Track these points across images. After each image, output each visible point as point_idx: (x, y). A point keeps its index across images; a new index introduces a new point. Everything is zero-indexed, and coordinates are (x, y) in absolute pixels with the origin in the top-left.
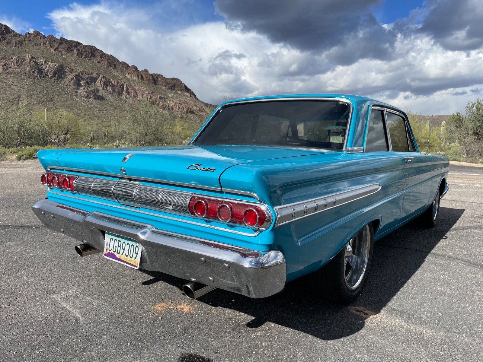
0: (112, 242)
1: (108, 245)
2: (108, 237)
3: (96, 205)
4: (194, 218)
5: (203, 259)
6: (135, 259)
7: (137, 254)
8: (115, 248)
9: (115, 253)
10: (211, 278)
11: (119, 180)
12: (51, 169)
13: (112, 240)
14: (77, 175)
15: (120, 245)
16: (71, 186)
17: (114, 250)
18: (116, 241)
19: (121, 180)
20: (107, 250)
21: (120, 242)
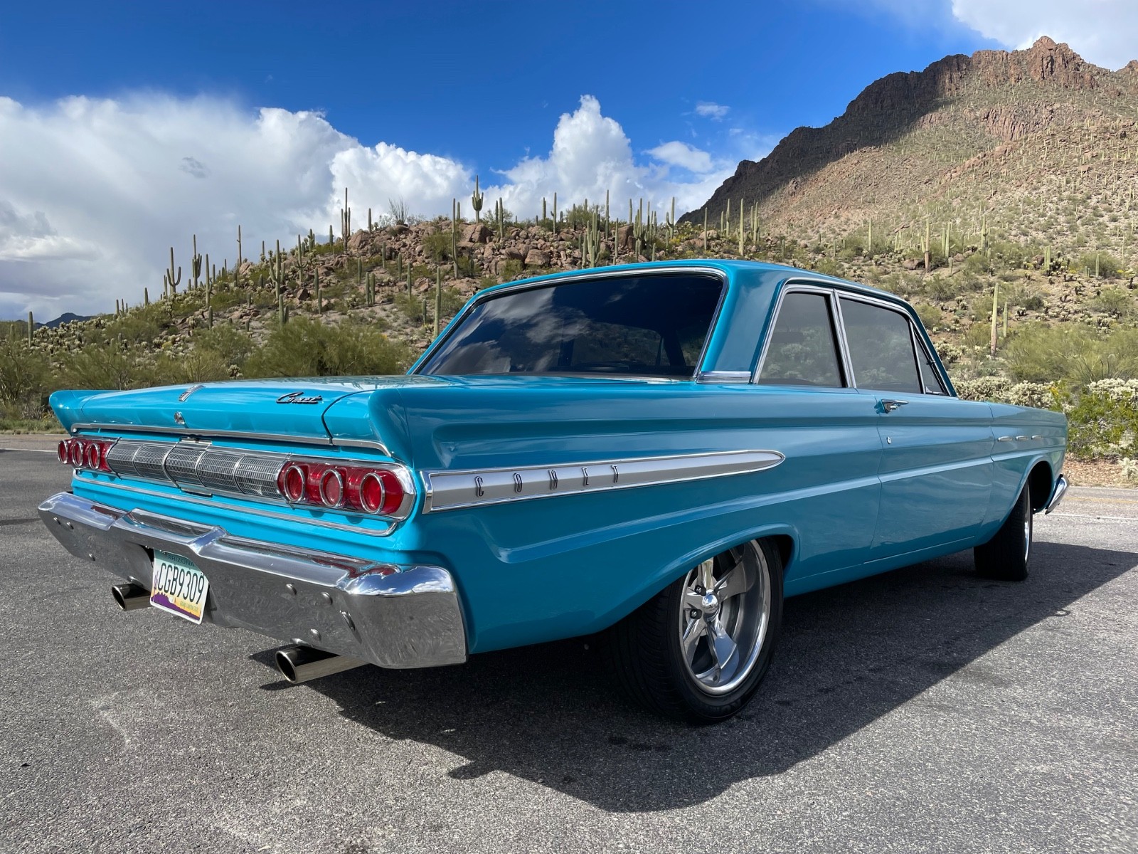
0: (165, 571)
1: (158, 578)
2: (157, 563)
3: (143, 498)
4: (294, 509)
5: (289, 586)
6: (197, 603)
7: (200, 591)
8: (168, 583)
9: (168, 594)
10: (314, 631)
11: (180, 441)
12: (79, 430)
13: (164, 567)
14: (115, 439)
15: (175, 577)
16: (102, 462)
17: (167, 589)
18: (170, 568)
19: (183, 441)
20: (155, 588)
21: (176, 571)
